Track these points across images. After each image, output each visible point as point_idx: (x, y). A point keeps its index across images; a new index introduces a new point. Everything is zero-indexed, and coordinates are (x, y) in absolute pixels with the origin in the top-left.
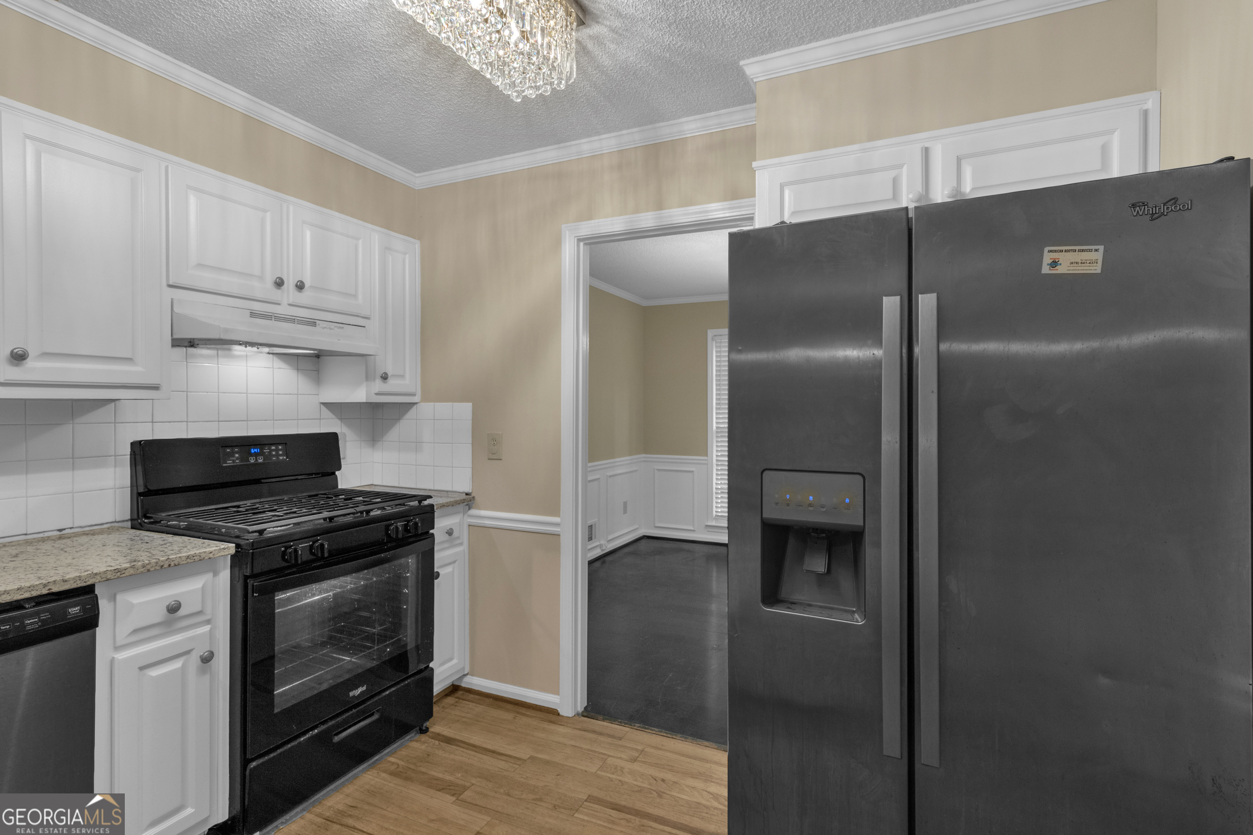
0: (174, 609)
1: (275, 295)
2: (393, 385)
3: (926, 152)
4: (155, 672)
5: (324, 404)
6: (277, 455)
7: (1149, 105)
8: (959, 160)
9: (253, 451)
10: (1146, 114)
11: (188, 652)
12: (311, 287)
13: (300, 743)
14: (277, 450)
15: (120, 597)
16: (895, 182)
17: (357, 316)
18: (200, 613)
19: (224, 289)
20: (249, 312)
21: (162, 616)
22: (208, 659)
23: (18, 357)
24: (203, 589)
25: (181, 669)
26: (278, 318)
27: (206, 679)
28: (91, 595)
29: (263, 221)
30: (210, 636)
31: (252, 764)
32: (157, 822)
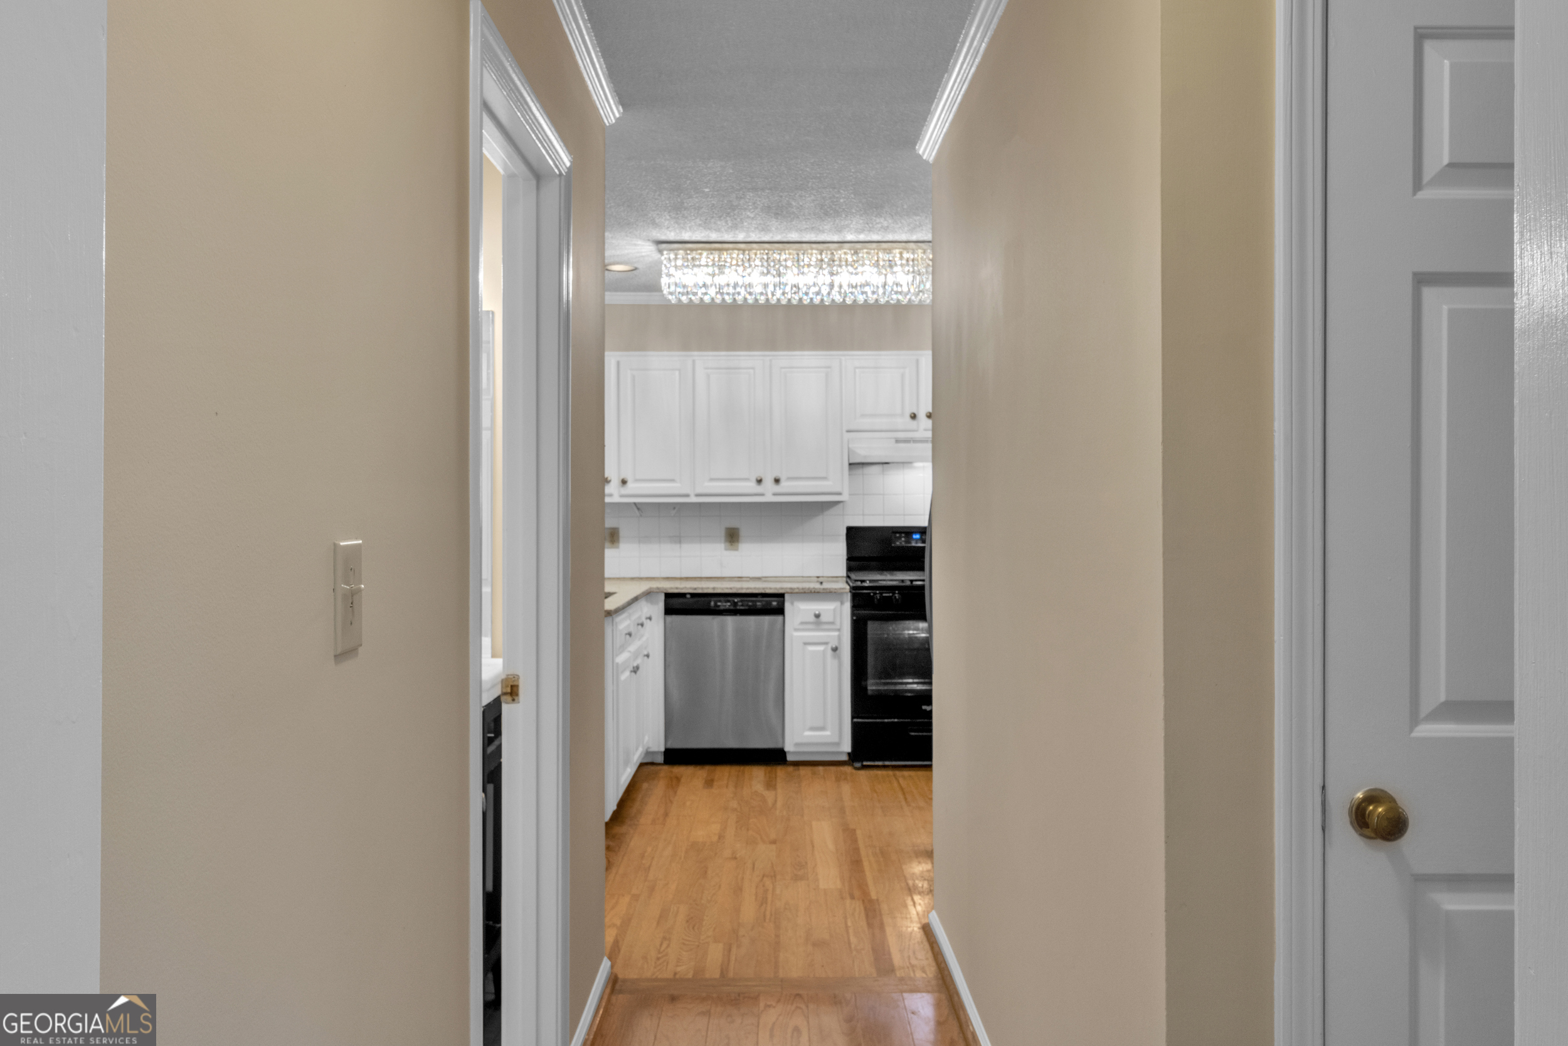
0: (817, 616)
1: (913, 424)
4: (811, 648)
9: (914, 537)
11: (826, 643)
13: (884, 722)
15: (795, 603)
18: (832, 623)
19: (877, 428)
20: (894, 441)
21: (812, 619)
22: (835, 650)
23: (777, 481)
24: (834, 610)
25: (824, 651)
26: (915, 441)
27: (836, 662)
28: (782, 599)
29: (903, 376)
30: (839, 638)
31: (855, 720)
32: (812, 729)
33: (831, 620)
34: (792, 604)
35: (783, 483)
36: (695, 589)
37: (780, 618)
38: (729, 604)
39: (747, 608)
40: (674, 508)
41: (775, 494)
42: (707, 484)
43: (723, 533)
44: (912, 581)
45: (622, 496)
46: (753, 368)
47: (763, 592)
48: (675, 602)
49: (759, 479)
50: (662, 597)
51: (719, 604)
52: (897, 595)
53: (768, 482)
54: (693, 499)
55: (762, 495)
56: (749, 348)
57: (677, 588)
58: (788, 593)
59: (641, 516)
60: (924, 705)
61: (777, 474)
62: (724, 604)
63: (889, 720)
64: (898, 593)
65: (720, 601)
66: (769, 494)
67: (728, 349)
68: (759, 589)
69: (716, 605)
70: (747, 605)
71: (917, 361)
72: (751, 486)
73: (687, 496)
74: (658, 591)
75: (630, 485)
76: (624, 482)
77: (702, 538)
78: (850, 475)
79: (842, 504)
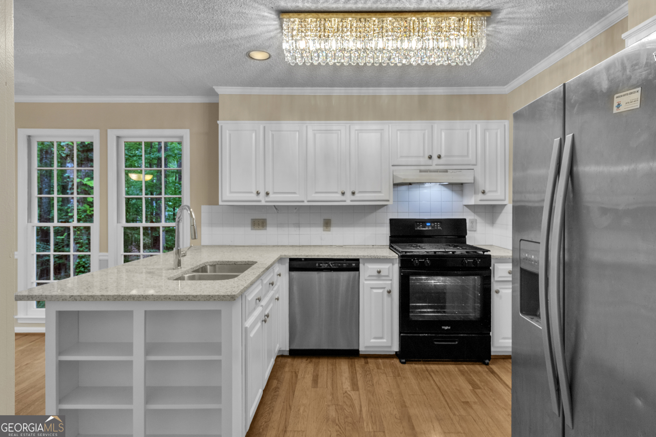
0: (379, 272)
1: (430, 162)
2: (489, 196)
4: (375, 291)
5: (466, 206)
6: (437, 227)
9: (427, 224)
11: (384, 288)
12: (445, 156)
13: (419, 336)
14: (437, 225)
15: (366, 264)
17: (469, 165)
18: (388, 276)
19: (409, 164)
20: (419, 171)
21: (376, 274)
22: (389, 292)
23: (353, 193)
24: (389, 268)
25: (382, 292)
26: (431, 171)
27: (390, 299)
28: (358, 262)
29: (424, 134)
30: (392, 285)
31: (402, 335)
32: (375, 338)
33: (387, 274)
34: (364, 264)
35: (357, 195)
36: (307, 256)
37: (357, 272)
38: (327, 265)
39: (337, 267)
40: (296, 208)
41: (351, 201)
42: (314, 195)
43: (322, 222)
44: (435, 252)
45: (266, 202)
46: (340, 130)
47: (347, 258)
48: (295, 264)
49: (343, 192)
50: (288, 261)
51: (321, 265)
52: (427, 261)
53: (348, 194)
54: (306, 204)
55: (345, 201)
56: (338, 119)
57: (296, 256)
58: (361, 258)
59: (278, 212)
60: (443, 326)
61: (353, 190)
62: (324, 265)
63: (422, 335)
64: (428, 259)
65: (322, 263)
66: (348, 201)
67: (326, 120)
68: (345, 256)
69: (319, 266)
70: (338, 266)
71: (432, 126)
72: (338, 196)
73: (303, 202)
74: (285, 257)
75: (271, 195)
76: (267, 194)
77: (310, 224)
78: (393, 191)
79: (386, 206)
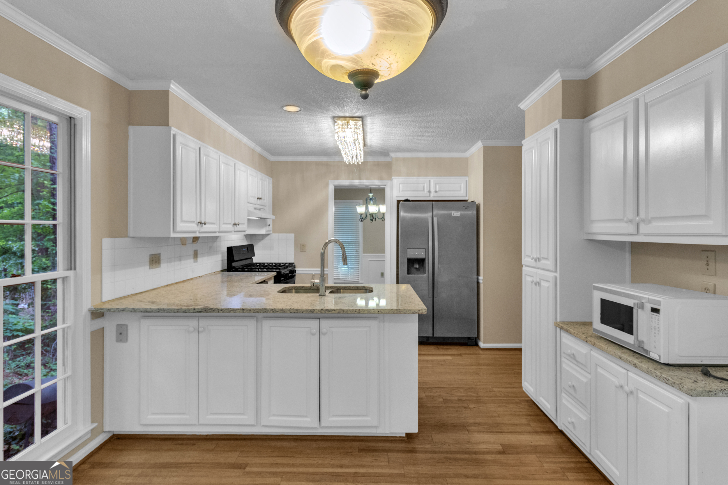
3: (430, 181)
7: (467, 179)
8: (436, 184)
10: (466, 181)
16: (424, 187)
43: (193, 253)
77: (187, 257)
